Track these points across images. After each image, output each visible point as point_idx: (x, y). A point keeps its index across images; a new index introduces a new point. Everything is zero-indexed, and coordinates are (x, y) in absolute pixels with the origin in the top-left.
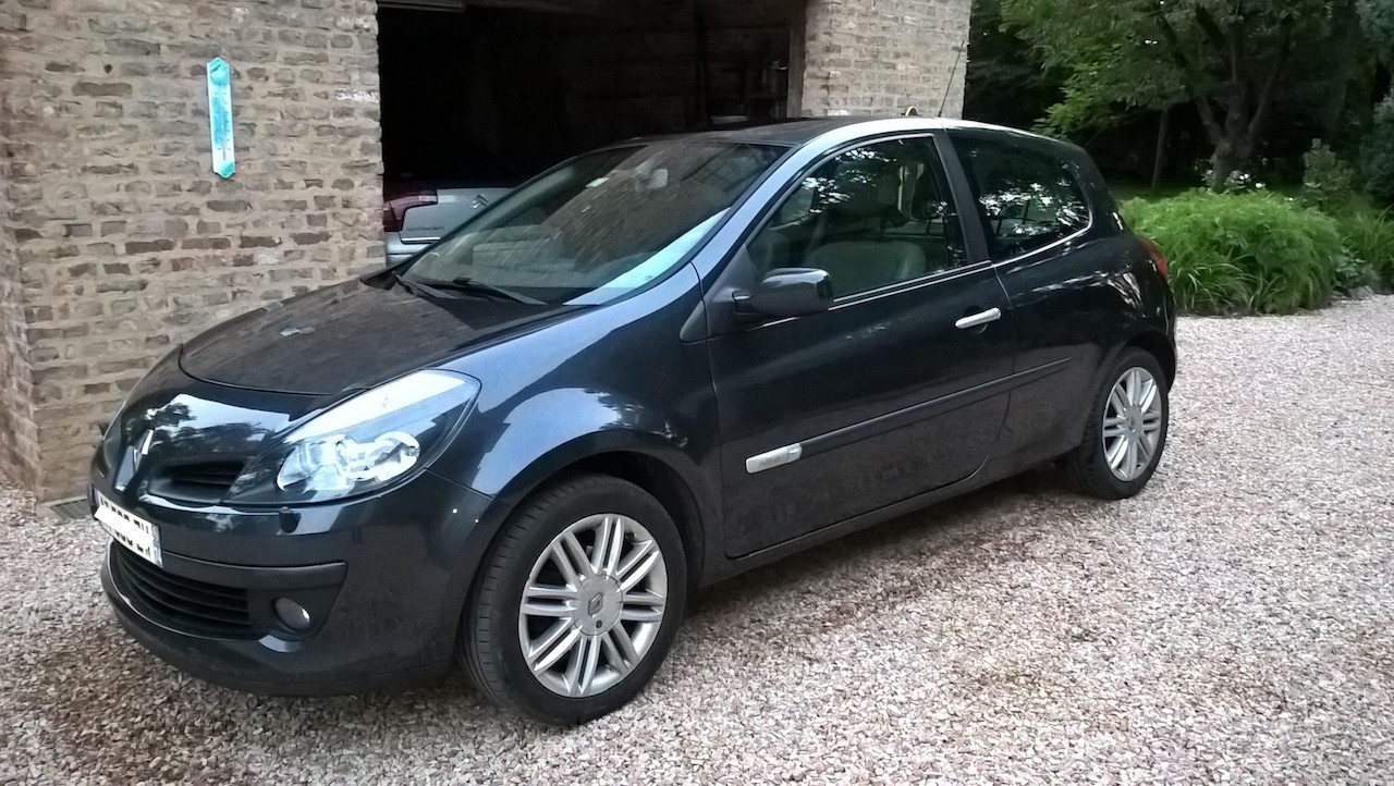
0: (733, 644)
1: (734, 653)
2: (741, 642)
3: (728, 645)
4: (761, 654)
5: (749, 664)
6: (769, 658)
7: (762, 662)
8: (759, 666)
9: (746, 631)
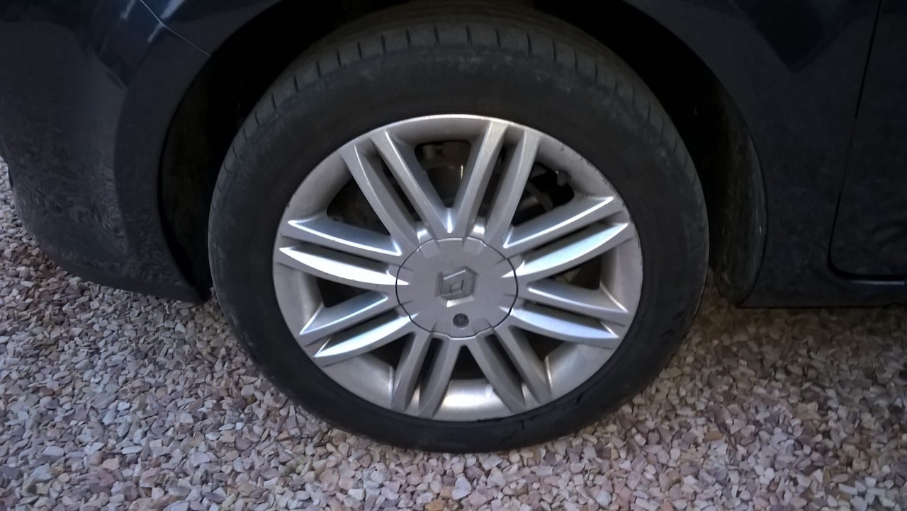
0: (824, 409)
1: (809, 432)
2: (843, 412)
3: (812, 407)
4: (859, 465)
5: (818, 474)
6: (871, 481)
7: (850, 483)
8: (834, 492)
9: (873, 391)
